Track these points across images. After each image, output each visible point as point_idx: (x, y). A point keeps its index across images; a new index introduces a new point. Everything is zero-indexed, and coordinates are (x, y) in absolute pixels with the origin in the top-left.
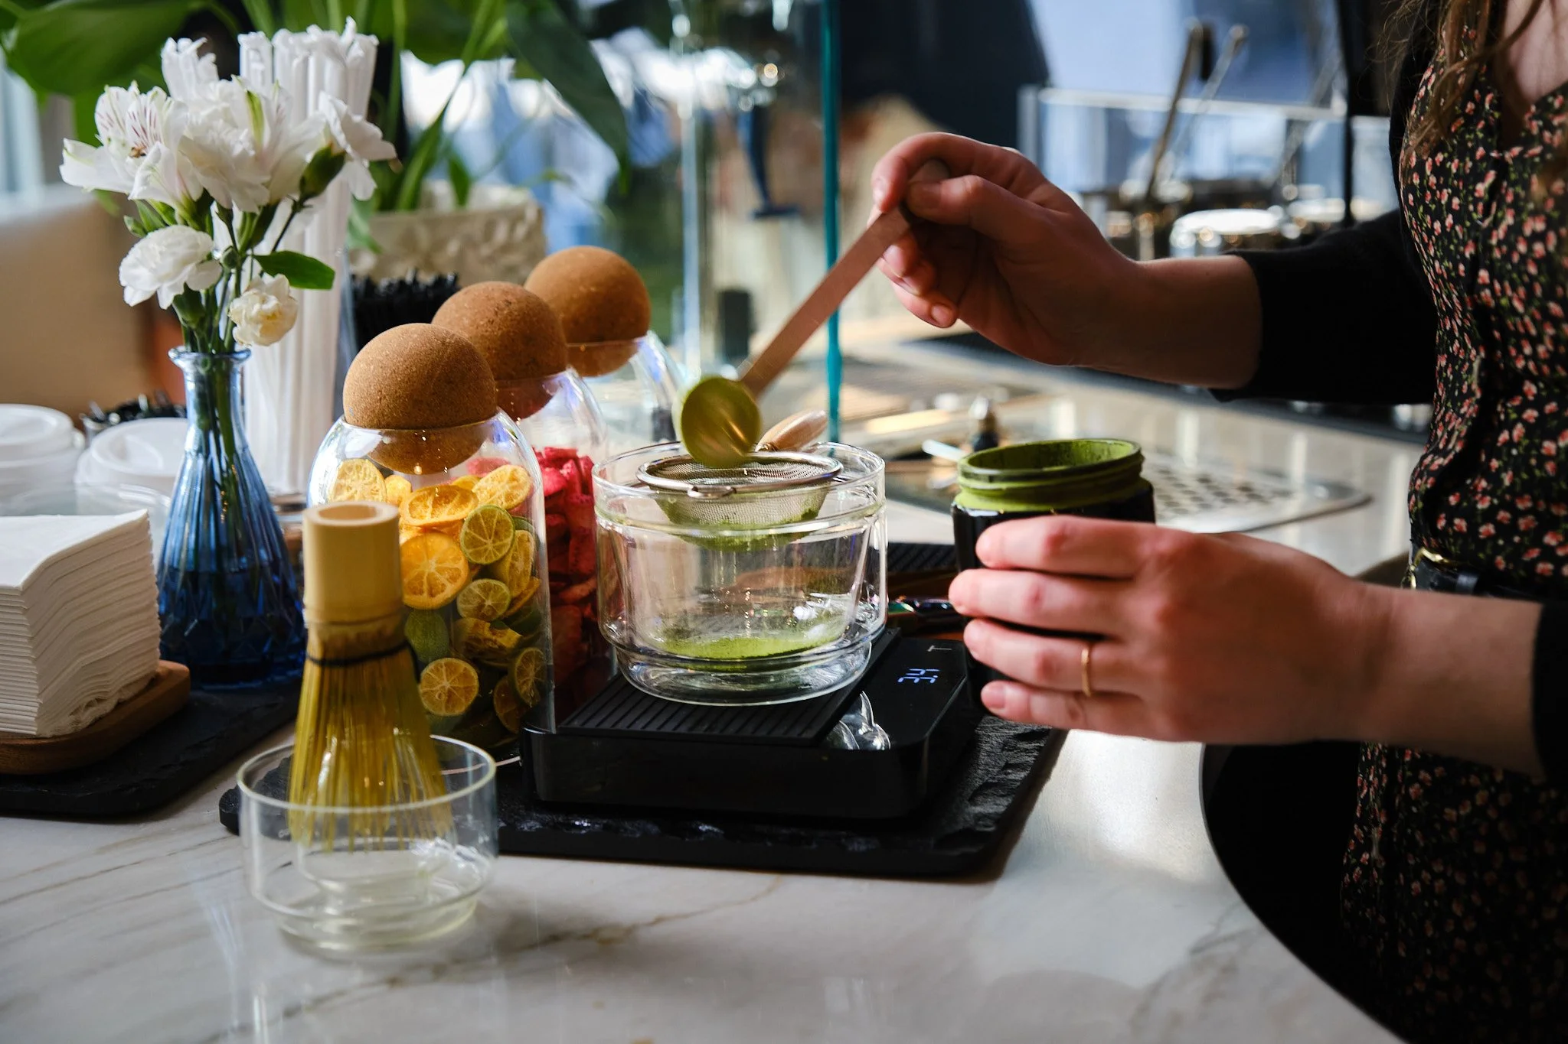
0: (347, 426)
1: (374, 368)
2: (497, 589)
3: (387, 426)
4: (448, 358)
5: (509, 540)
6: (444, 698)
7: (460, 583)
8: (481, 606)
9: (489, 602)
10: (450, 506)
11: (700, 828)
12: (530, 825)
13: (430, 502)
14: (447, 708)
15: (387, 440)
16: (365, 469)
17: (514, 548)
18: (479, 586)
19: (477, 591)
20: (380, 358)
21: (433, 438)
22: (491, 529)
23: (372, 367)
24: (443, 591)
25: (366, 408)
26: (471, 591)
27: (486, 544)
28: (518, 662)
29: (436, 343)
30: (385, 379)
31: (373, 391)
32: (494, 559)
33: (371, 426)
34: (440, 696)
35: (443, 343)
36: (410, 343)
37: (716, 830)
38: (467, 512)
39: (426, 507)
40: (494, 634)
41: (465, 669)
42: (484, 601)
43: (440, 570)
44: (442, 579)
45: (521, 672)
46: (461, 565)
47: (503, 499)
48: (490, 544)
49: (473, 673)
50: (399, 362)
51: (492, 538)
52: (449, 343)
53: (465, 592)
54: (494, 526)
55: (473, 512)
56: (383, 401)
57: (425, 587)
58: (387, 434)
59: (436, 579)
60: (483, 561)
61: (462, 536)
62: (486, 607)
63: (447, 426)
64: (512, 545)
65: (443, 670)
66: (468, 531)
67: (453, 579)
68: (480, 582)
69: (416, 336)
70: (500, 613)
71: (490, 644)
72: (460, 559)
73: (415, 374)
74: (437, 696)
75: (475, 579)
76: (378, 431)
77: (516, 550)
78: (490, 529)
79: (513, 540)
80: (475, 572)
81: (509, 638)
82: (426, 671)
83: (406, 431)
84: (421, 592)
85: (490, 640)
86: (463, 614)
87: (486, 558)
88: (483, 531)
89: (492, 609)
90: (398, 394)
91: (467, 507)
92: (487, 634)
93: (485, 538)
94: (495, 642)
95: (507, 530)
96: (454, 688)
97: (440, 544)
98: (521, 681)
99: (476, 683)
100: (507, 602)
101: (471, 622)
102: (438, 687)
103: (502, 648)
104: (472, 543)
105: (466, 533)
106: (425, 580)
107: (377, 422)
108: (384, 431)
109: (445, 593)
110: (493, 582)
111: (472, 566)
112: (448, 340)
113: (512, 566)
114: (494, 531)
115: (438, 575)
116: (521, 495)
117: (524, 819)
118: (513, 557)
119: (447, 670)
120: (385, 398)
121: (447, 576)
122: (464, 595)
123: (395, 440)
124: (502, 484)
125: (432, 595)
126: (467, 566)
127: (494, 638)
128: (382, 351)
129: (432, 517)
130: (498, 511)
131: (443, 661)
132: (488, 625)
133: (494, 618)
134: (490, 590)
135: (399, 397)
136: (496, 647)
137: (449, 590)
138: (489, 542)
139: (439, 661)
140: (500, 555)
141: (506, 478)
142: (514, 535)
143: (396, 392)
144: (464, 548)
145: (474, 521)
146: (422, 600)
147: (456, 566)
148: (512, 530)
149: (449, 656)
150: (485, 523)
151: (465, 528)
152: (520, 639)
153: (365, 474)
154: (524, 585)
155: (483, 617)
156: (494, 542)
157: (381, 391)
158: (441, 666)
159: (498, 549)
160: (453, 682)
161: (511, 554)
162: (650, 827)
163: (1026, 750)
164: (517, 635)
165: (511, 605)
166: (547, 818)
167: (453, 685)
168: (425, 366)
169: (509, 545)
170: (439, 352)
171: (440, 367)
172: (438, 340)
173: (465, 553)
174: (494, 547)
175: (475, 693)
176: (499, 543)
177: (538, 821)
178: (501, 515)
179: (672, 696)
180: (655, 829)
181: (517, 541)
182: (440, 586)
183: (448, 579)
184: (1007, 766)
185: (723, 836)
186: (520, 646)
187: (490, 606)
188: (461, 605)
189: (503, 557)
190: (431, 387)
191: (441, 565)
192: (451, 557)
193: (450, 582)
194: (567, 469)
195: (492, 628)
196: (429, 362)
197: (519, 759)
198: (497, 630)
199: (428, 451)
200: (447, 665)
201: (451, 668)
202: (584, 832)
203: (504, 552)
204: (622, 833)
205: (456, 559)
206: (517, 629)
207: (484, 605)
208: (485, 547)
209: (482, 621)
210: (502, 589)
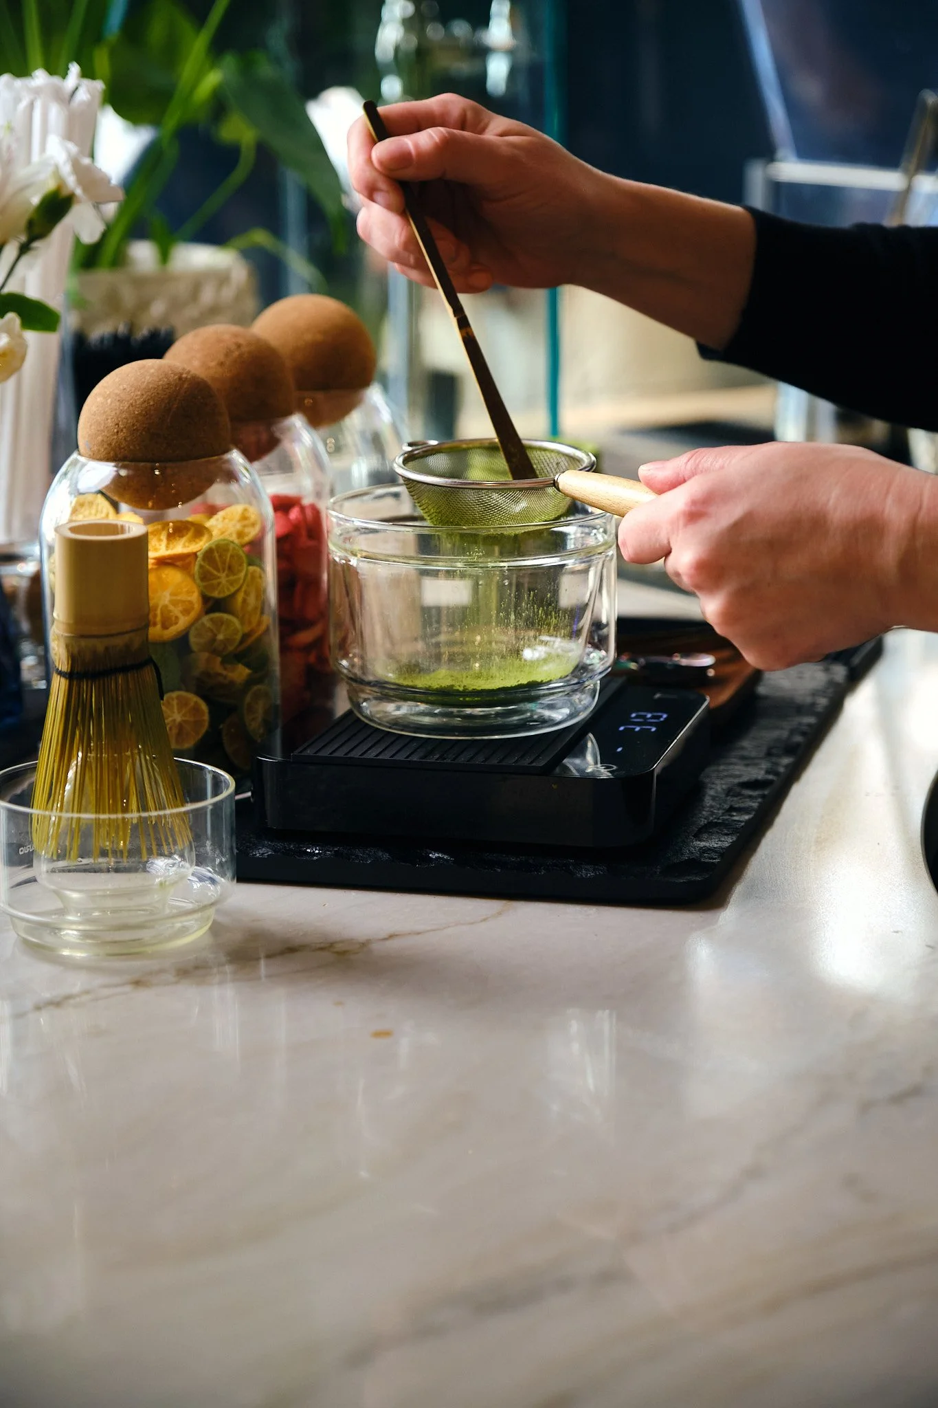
0: (82, 459)
1: (112, 402)
2: (229, 623)
3: (124, 459)
4: (185, 392)
5: (242, 575)
6: (175, 732)
7: (193, 615)
8: (214, 640)
9: (220, 637)
10: (184, 539)
11: (430, 855)
12: (262, 852)
13: (164, 536)
14: (177, 742)
15: (123, 473)
16: (97, 504)
17: (246, 584)
18: (212, 620)
19: (208, 624)
20: (117, 391)
21: (169, 471)
23: (109, 401)
24: (176, 623)
25: (103, 441)
26: (203, 624)
27: (219, 578)
28: (248, 699)
29: (173, 378)
30: (122, 412)
31: (110, 423)
32: (227, 593)
33: (107, 459)
34: (171, 730)
35: (180, 378)
36: (148, 378)
37: (446, 857)
38: (200, 546)
39: (160, 540)
40: (225, 669)
41: (196, 703)
42: (215, 635)
43: (174, 603)
44: (176, 611)
45: (251, 709)
46: (195, 598)
47: (236, 536)
48: (222, 578)
49: (204, 707)
50: (137, 396)
51: (226, 573)
52: (186, 378)
53: (197, 626)
54: (228, 559)
55: (207, 545)
56: (121, 434)
57: (159, 620)
58: (124, 467)
59: (170, 611)
60: (216, 594)
61: (195, 569)
62: (217, 642)
63: (182, 459)
64: (244, 580)
65: (175, 702)
66: (202, 563)
67: (186, 612)
68: (213, 616)
69: (152, 371)
70: (231, 648)
71: (221, 679)
72: (193, 592)
73: (152, 408)
75: (208, 612)
76: (113, 464)
77: (248, 587)
78: (224, 563)
79: (246, 575)
80: (210, 604)
81: (241, 673)
83: (142, 464)
84: (155, 624)
85: (220, 675)
86: (194, 648)
87: (219, 593)
88: (217, 565)
89: (224, 643)
90: (135, 428)
91: (201, 540)
92: (218, 668)
93: (218, 570)
94: (225, 677)
95: (241, 565)
96: (184, 721)
97: (173, 577)
98: (250, 718)
99: (206, 717)
100: (238, 637)
101: (202, 656)
102: (170, 719)
103: (232, 683)
104: (205, 576)
105: (201, 567)
106: (159, 612)
107: (113, 454)
108: (120, 464)
109: (178, 625)
110: (225, 616)
111: (205, 599)
112: (184, 376)
113: (244, 601)
114: (227, 564)
115: (171, 608)
116: (252, 533)
117: (256, 847)
118: (245, 593)
119: (178, 704)
120: (122, 430)
121: (180, 608)
122: (196, 630)
123: (131, 472)
124: (232, 523)
125: (165, 627)
126: (200, 598)
127: (224, 673)
128: (120, 385)
129: (167, 550)
130: (231, 546)
131: (175, 695)
132: (219, 659)
133: (224, 653)
134: (222, 624)
135: (137, 430)
136: (226, 682)
137: (183, 622)
138: (223, 575)
140: (233, 590)
141: (237, 517)
142: (247, 571)
143: (133, 425)
144: (198, 581)
145: (209, 554)
146: (158, 633)
147: (189, 599)
148: (245, 565)
149: (179, 689)
150: (220, 556)
151: (198, 562)
152: (250, 675)
153: (97, 511)
154: (255, 622)
155: (215, 652)
156: (227, 576)
157: (118, 424)
158: (173, 699)
159: (231, 583)
160: (184, 715)
161: (243, 589)
162: (380, 854)
163: (750, 797)
164: (247, 671)
165: (242, 641)
166: (279, 845)
167: (184, 719)
168: (162, 400)
169: (241, 581)
170: (176, 386)
171: (177, 401)
172: (175, 375)
173: (198, 586)
174: (227, 581)
175: (205, 727)
176: (232, 578)
177: (270, 849)
178: (234, 549)
179: (402, 730)
180: (386, 856)
181: (249, 576)
182: (173, 619)
183: (181, 612)
184: (732, 809)
185: (454, 862)
186: (250, 682)
187: (221, 641)
188: (193, 640)
189: (238, 590)
190: (169, 420)
191: (174, 598)
192: (185, 590)
193: (184, 615)
194: (294, 514)
195: (223, 663)
196: (166, 396)
197: (249, 794)
198: (229, 666)
199: (163, 484)
200: (178, 698)
201: (183, 703)
202: (315, 858)
203: (237, 587)
204: (353, 859)
205: (189, 592)
206: (248, 665)
207: (216, 640)
208: (219, 580)
209: (214, 657)
210: (234, 624)
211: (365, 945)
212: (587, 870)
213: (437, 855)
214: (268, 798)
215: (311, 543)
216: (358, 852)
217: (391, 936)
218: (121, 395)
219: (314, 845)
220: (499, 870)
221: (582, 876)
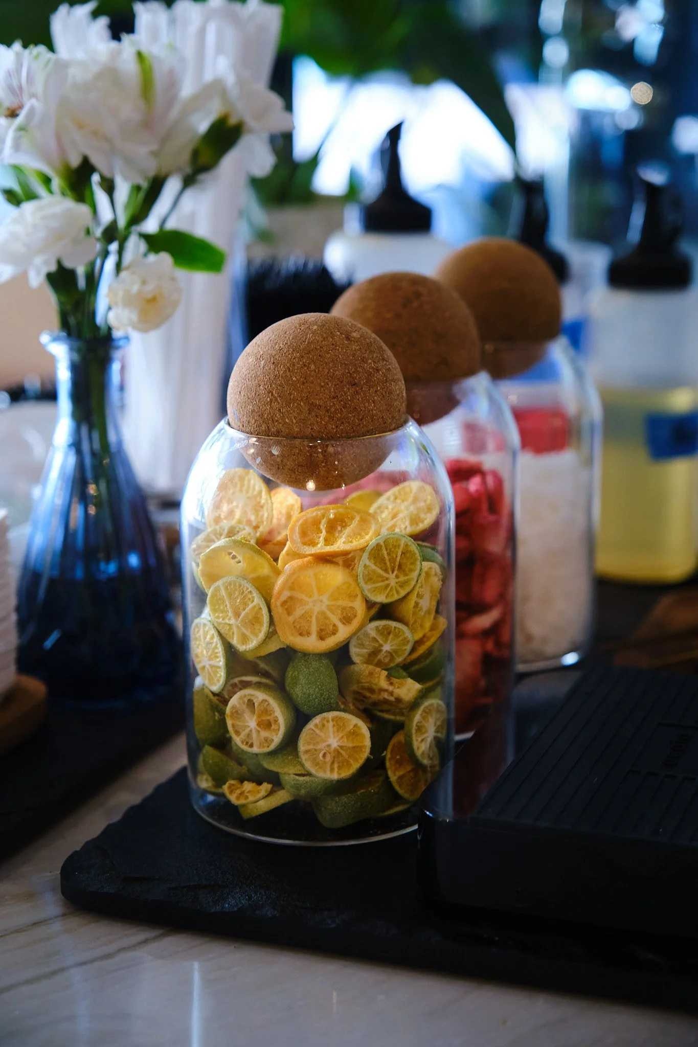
0: (230, 431)
1: (264, 364)
2: (398, 634)
3: (277, 434)
5: (415, 573)
6: (329, 758)
7: (356, 623)
8: (376, 652)
9: (387, 647)
10: (347, 532)
13: (323, 524)
14: (332, 770)
15: (276, 451)
16: (249, 481)
17: (419, 585)
18: (377, 628)
19: (373, 634)
20: (271, 352)
21: (331, 450)
22: (394, 563)
23: (262, 363)
24: (334, 634)
25: (253, 411)
26: (366, 635)
28: (417, 717)
31: (261, 391)
32: (396, 597)
33: (259, 433)
34: (324, 756)
38: (367, 540)
39: (319, 533)
40: (390, 684)
41: (356, 726)
42: (382, 646)
43: (333, 609)
44: (335, 619)
45: (419, 729)
46: (357, 604)
47: (407, 523)
48: (391, 579)
49: (364, 729)
50: (295, 358)
51: (396, 572)
53: (359, 635)
54: (398, 559)
55: (374, 539)
56: (275, 404)
57: (314, 629)
58: (277, 443)
59: (327, 619)
60: (382, 599)
61: (360, 569)
62: (383, 652)
63: (348, 437)
64: (417, 580)
65: (330, 726)
66: (368, 563)
67: (346, 620)
68: (378, 624)
69: (315, 327)
70: (399, 660)
71: (386, 695)
72: (356, 597)
74: (321, 755)
75: (373, 620)
77: (421, 586)
78: (393, 561)
79: (420, 573)
80: (374, 611)
81: (409, 689)
82: (311, 725)
83: (299, 440)
84: (309, 634)
85: (386, 690)
86: (355, 659)
87: (387, 597)
88: (385, 563)
89: (391, 655)
91: (366, 532)
92: (384, 684)
93: (386, 570)
94: (391, 694)
95: (414, 563)
96: (341, 747)
97: (333, 577)
98: (420, 739)
99: (367, 743)
100: (409, 647)
101: (364, 669)
102: (322, 746)
103: (399, 700)
104: (370, 579)
105: (365, 566)
106: (314, 620)
107: (265, 428)
108: (274, 439)
109: (336, 637)
110: (393, 624)
111: (370, 606)
113: (417, 604)
114: (397, 564)
115: (329, 614)
116: (429, 518)
118: (418, 595)
119: (334, 727)
120: (276, 400)
121: (340, 617)
122: (358, 639)
123: (286, 450)
124: (406, 503)
125: (322, 638)
126: (364, 605)
127: (391, 688)
129: (326, 545)
130: (403, 543)
131: (331, 715)
132: (385, 673)
133: (392, 665)
134: (389, 633)
135: (294, 400)
136: (392, 699)
137: (343, 633)
138: (391, 576)
139: (325, 715)
140: (403, 593)
141: (410, 498)
142: (421, 568)
143: (290, 394)
144: (361, 583)
145: (376, 552)
146: (311, 643)
147: (351, 605)
148: (418, 563)
149: (337, 709)
150: (389, 554)
151: (364, 560)
152: (419, 691)
153: (249, 487)
154: (428, 624)
155: (379, 664)
156: (397, 577)
157: (271, 392)
158: (328, 721)
159: (402, 585)
160: (341, 740)
161: (415, 593)
164: (417, 686)
165: (413, 650)
167: (341, 744)
169: (413, 583)
173: (362, 589)
174: (397, 583)
175: (366, 753)
176: (402, 578)
178: (406, 545)
181: (423, 574)
182: (331, 627)
183: (341, 620)
186: (419, 698)
187: (387, 652)
188: (354, 650)
189: (409, 594)
191: (333, 603)
192: (346, 593)
193: (343, 624)
194: (474, 485)
195: (389, 677)
197: (416, 827)
198: (395, 680)
199: (323, 464)
200: (334, 719)
201: (339, 725)
203: (408, 589)
205: (351, 597)
206: (417, 680)
207: (381, 651)
208: (387, 582)
209: (378, 669)
210: (404, 633)
215: (492, 518)
218: (277, 357)
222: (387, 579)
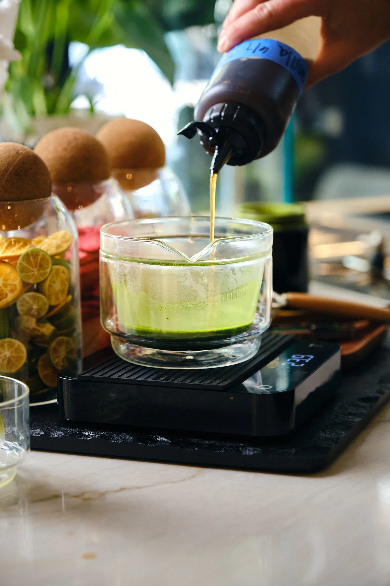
2: (40, 299)
4: (18, 161)
5: (48, 270)
6: (5, 362)
7: (16, 293)
8: (31, 309)
9: (35, 307)
11: (158, 439)
12: (58, 434)
13: (5, 246)
14: (7, 368)
17: (51, 275)
18: (29, 296)
19: (28, 299)
22: (37, 263)
24: (6, 298)
26: (24, 299)
28: (54, 344)
29: (13, 152)
32: (39, 281)
34: (3, 360)
35: (17, 153)
37: (166, 440)
38: (23, 252)
40: (39, 326)
41: (19, 346)
42: (32, 306)
43: (5, 285)
44: (6, 290)
45: (55, 350)
46: (17, 282)
47: (54, 248)
48: (35, 272)
49: (24, 348)
51: (38, 268)
52: (21, 153)
53: (21, 299)
54: (39, 261)
55: (27, 251)
59: (2, 290)
60: (31, 281)
61: (18, 265)
62: (34, 309)
64: (50, 273)
65: (6, 345)
66: (22, 262)
67: (12, 291)
68: (31, 294)
70: (43, 314)
71: (36, 332)
72: (17, 279)
74: (1, 360)
75: (26, 291)
77: (53, 277)
79: (51, 271)
80: (27, 288)
81: (48, 329)
85: (36, 330)
86: (20, 313)
87: (33, 280)
88: (32, 263)
89: (39, 311)
91: (24, 249)
92: (34, 326)
93: (33, 267)
94: (39, 331)
95: (48, 264)
96: (12, 356)
97: (6, 270)
98: (55, 356)
99: (25, 354)
100: (47, 307)
101: (25, 318)
102: (3, 355)
103: (43, 335)
104: (23, 270)
105: (21, 264)
109: (7, 299)
110: (38, 295)
111: (24, 283)
113: (50, 286)
115: (3, 288)
116: (64, 247)
117: (55, 430)
118: (51, 281)
119: (7, 346)
121: (9, 288)
122: (20, 301)
124: (56, 240)
126: (21, 283)
127: (38, 328)
129: (3, 254)
130: (41, 253)
131: (7, 340)
132: (34, 320)
133: (40, 317)
134: (35, 299)
136: (40, 334)
137: (10, 297)
138: (35, 270)
139: (3, 340)
140: (42, 279)
141: (59, 238)
142: (52, 267)
144: (20, 273)
145: (27, 257)
147: (14, 283)
148: (50, 264)
149: (10, 336)
150: (34, 258)
151: (19, 261)
152: (54, 330)
154: (61, 298)
155: (33, 316)
156: (38, 270)
158: (5, 343)
159: (42, 275)
160: (11, 353)
161: (49, 279)
162: (128, 437)
163: (363, 407)
164: (53, 328)
165: (49, 311)
166: (69, 430)
167: (12, 355)
168: (4, 164)
169: (48, 274)
170: (13, 157)
171: (13, 166)
172: (14, 151)
173: (20, 276)
174: (38, 273)
175: (24, 359)
176: (42, 271)
177: (63, 432)
178: (43, 255)
179: (146, 364)
180: (131, 438)
181: (54, 271)
182: (4, 295)
183: (9, 291)
184: (350, 414)
185: (170, 443)
186: (54, 335)
187: (36, 309)
188: (19, 308)
189: (45, 280)
190: (6, 177)
191: (5, 282)
192: (12, 278)
193: (10, 293)
195: (37, 322)
196: (6, 163)
197: (55, 401)
198: (41, 324)
200: (8, 342)
201: (11, 346)
202: (89, 438)
203: (45, 277)
204: (111, 440)
205: (14, 280)
206: (53, 325)
207: (32, 309)
208: (33, 273)
209: (31, 318)
210: (43, 300)
211: (103, 495)
212: (249, 450)
213: (161, 439)
214: (66, 402)
216: (115, 436)
217: (122, 489)
219: (90, 430)
220: (196, 449)
221: (246, 454)
222: (33, 271)
